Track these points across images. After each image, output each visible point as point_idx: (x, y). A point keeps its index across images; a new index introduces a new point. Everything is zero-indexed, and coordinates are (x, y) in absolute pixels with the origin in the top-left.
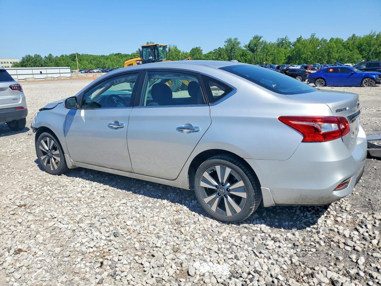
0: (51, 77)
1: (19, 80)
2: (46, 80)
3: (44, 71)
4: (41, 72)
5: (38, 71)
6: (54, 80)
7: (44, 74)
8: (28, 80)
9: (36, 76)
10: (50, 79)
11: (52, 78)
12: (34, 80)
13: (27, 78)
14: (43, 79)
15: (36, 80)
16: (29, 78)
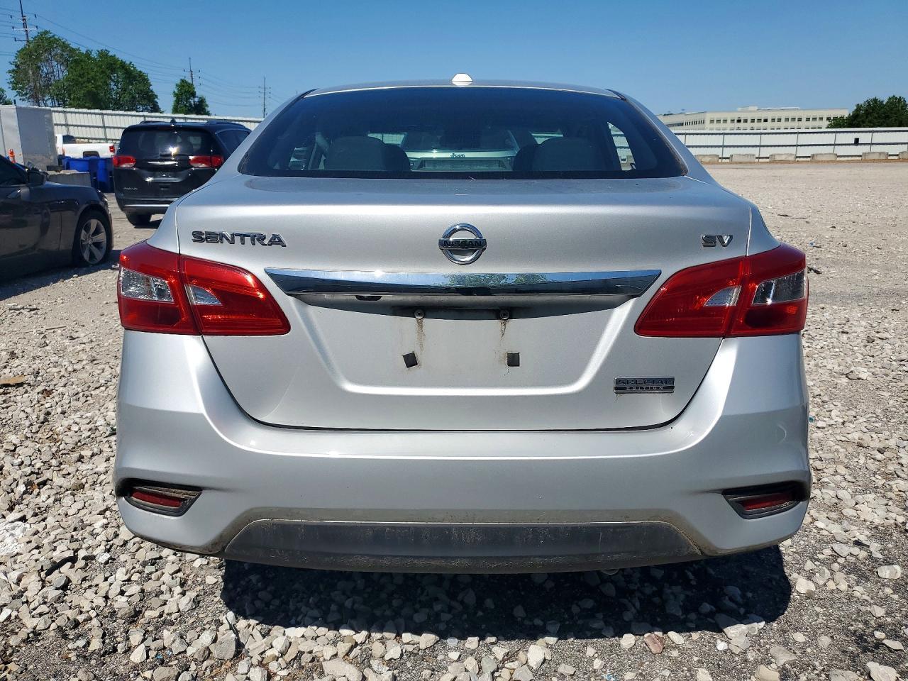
0: (880, 153)
1: (797, 157)
2: (863, 159)
3: (864, 138)
4: (857, 141)
5: (850, 138)
6: (887, 160)
7: (865, 144)
8: (819, 158)
9: (841, 151)
10: (876, 157)
11: (882, 155)
12: (833, 158)
13: (817, 155)
14: (858, 158)
15: (839, 159)
16: (821, 154)
